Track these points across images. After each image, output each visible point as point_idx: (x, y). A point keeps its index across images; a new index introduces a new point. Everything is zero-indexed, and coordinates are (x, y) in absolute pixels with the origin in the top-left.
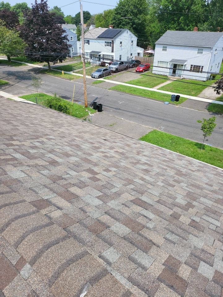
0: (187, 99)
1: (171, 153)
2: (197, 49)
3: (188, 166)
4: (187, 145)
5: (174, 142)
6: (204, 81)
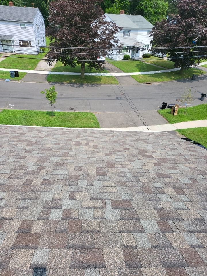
0: (26, 73)
1: (20, 128)
2: (19, 24)
3: (38, 134)
4: (39, 117)
5: (27, 116)
6: (36, 55)
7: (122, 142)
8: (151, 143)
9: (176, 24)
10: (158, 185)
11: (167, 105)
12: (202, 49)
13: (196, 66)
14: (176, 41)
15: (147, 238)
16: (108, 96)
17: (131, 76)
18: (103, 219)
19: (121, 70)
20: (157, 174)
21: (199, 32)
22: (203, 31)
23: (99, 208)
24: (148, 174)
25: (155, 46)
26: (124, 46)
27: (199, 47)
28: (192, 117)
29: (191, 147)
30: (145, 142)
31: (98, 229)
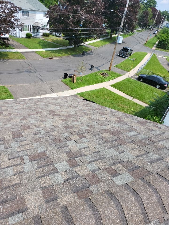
7: (35, 107)
8: (58, 105)
9: (65, 9)
10: (66, 135)
11: (68, 76)
12: (87, 31)
13: (85, 44)
14: (67, 23)
15: (60, 176)
16: (17, 70)
17: (36, 52)
18: (22, 172)
19: (25, 46)
20: (65, 127)
21: (83, 17)
22: (86, 17)
23: (18, 164)
24: (58, 129)
25: (52, 26)
26: (25, 25)
27: (84, 29)
28: (86, 83)
29: (87, 104)
30: (53, 105)
31: (18, 181)
